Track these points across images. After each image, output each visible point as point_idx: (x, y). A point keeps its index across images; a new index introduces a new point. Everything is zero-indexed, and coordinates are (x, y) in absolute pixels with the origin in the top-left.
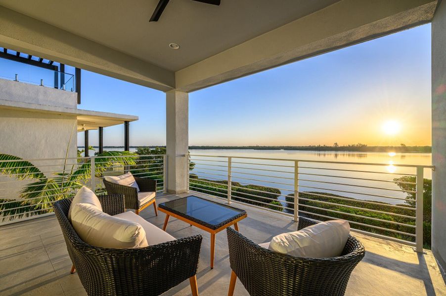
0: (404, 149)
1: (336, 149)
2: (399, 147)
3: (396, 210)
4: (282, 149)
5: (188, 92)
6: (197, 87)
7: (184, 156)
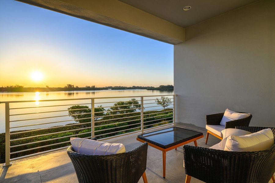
2: (44, 88)
3: (68, 128)
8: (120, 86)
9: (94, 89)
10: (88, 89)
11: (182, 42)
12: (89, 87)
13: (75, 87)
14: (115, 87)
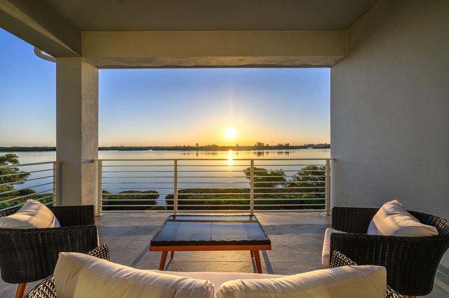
0: (238, 148)
1: (197, 149)
2: (235, 147)
4: (150, 149)
5: (98, 67)
6: (122, 64)
7: (93, 161)
8: (326, 144)
9: (287, 147)
10: (280, 147)
11: (342, 59)
12: (282, 145)
13: (265, 145)
14: (318, 145)
